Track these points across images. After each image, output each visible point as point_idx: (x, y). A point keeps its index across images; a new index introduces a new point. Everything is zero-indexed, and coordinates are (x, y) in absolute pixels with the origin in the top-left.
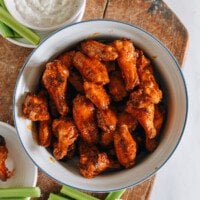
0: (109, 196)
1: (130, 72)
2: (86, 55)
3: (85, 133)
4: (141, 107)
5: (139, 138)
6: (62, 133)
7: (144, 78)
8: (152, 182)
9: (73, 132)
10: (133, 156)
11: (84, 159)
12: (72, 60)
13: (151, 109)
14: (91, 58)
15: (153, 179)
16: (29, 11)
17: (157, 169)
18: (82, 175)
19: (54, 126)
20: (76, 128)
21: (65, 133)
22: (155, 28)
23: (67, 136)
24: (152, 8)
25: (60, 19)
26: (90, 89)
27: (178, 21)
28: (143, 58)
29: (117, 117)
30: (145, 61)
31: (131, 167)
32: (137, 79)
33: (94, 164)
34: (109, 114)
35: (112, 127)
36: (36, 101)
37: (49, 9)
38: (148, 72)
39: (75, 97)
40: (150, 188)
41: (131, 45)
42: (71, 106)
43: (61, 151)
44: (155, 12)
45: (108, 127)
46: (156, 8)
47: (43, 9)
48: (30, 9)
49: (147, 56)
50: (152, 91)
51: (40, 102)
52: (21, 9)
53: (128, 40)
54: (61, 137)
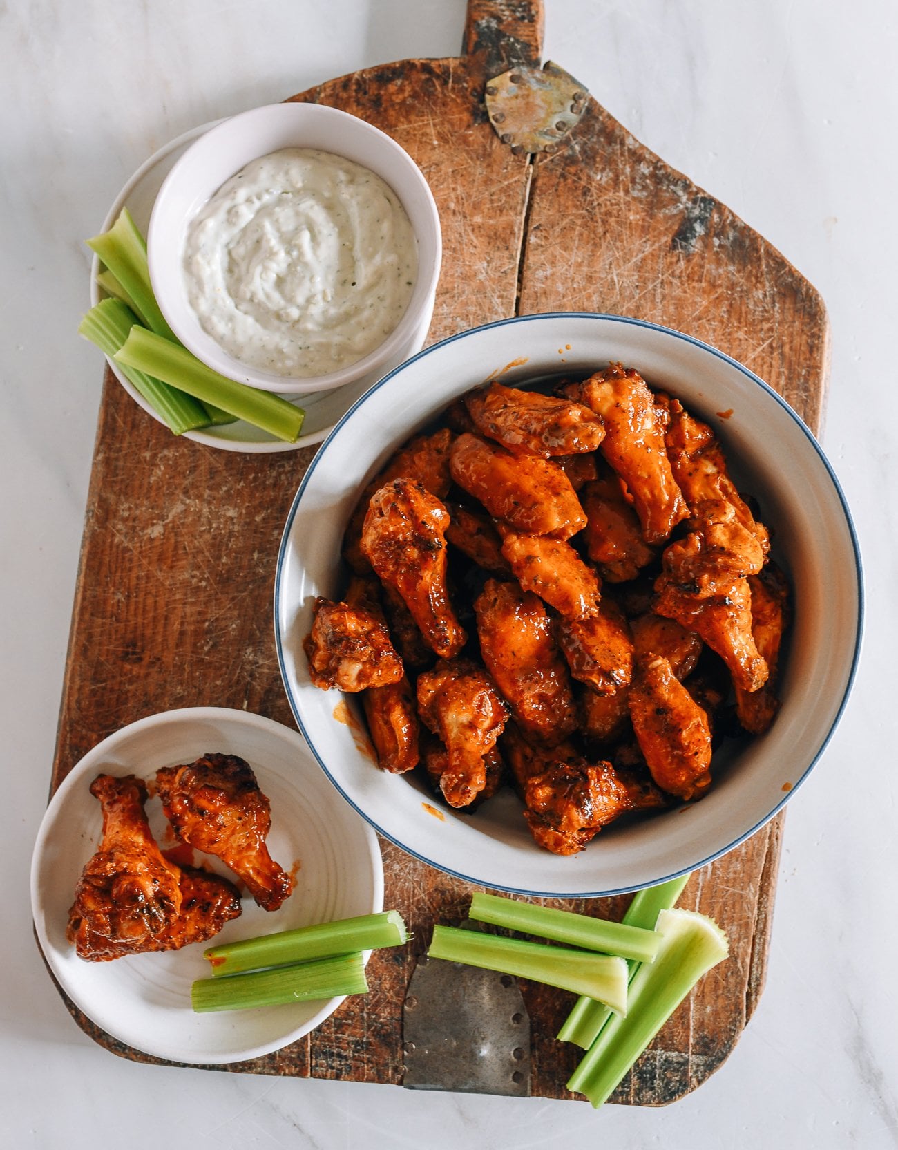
0: (637, 903)
1: (651, 481)
2: (495, 444)
3: (531, 705)
4: (705, 594)
5: (713, 697)
6: (455, 717)
7: (697, 489)
8: (774, 837)
9: (488, 709)
10: (703, 760)
11: (543, 793)
12: (447, 466)
13: (740, 595)
14: (513, 452)
15: (777, 825)
16: (248, 327)
17: (789, 789)
18: (544, 848)
19: (425, 698)
20: (499, 693)
21: (465, 718)
22: (704, 302)
23: (472, 726)
24: (683, 233)
25: (359, 340)
26: (530, 559)
27: (781, 263)
28: (687, 424)
29: (630, 636)
30: (693, 433)
31: (700, 796)
32: (679, 499)
33: (579, 804)
34: (602, 631)
35: (621, 674)
36: (352, 624)
37: (316, 310)
38: (710, 469)
39: (482, 591)
40: (770, 857)
41: (640, 389)
42: (470, 624)
43: (467, 779)
44: (696, 245)
45: (608, 676)
46: (699, 229)
47: (294, 313)
48: (250, 320)
49: (700, 415)
50: (734, 535)
51: (368, 626)
52: (222, 328)
53: (630, 372)
54: (453, 733)
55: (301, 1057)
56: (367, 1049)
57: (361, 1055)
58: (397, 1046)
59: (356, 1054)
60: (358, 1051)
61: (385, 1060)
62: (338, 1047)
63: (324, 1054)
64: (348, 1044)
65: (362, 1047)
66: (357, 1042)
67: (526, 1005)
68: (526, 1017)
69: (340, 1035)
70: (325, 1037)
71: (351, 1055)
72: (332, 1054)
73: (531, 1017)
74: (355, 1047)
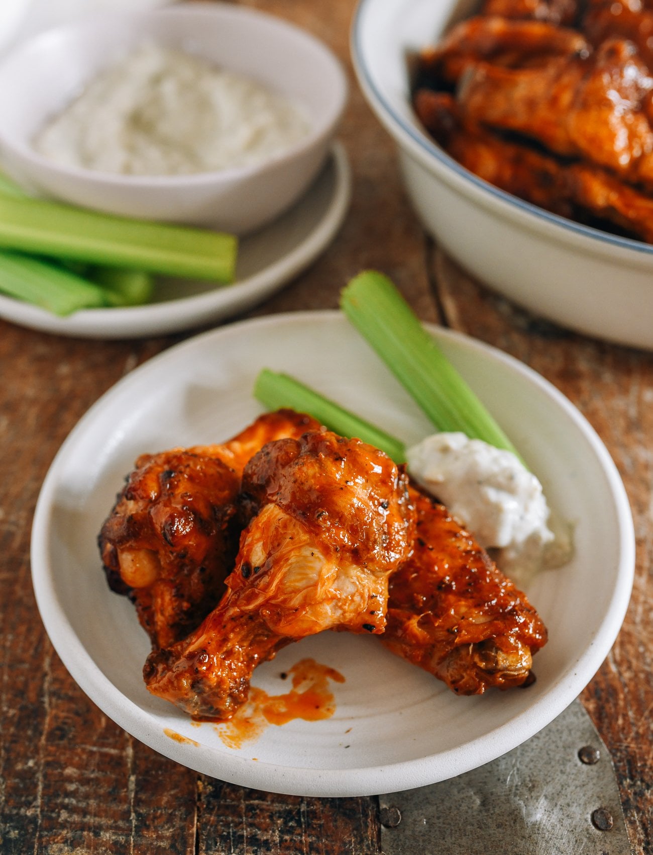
55: (179, 846)
56: (309, 825)
57: (297, 838)
58: (366, 816)
59: (287, 837)
60: (290, 831)
61: (345, 844)
62: (251, 825)
63: (225, 839)
64: (271, 817)
65: (299, 822)
66: (289, 812)
67: (600, 729)
68: (601, 752)
69: (256, 802)
70: (227, 807)
71: (277, 839)
72: (239, 839)
73: (613, 751)
74: (285, 823)
